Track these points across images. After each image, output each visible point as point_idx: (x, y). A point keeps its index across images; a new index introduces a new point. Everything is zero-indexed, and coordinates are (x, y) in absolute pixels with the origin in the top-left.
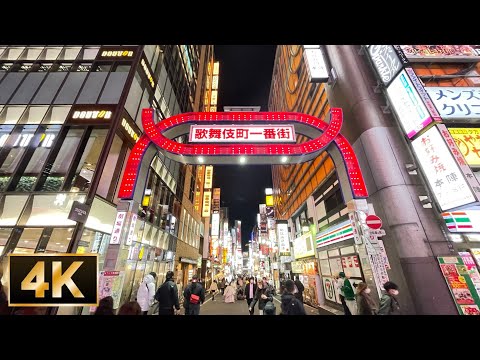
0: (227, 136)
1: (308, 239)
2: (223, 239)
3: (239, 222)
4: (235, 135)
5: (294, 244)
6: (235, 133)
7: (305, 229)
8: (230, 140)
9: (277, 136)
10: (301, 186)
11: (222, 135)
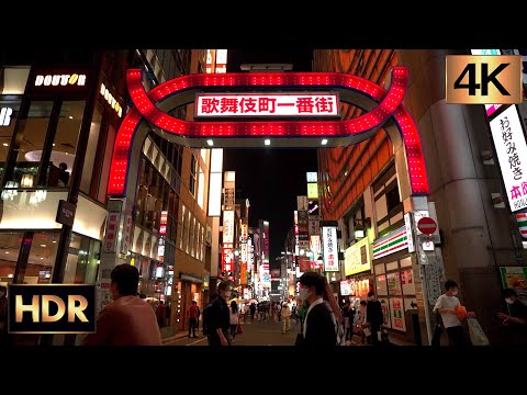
0: (245, 108)
1: (363, 248)
2: (239, 248)
3: (266, 223)
4: (257, 108)
5: (346, 255)
6: (257, 103)
7: (359, 234)
8: (250, 113)
9: (315, 109)
10: (357, 172)
11: (239, 108)
